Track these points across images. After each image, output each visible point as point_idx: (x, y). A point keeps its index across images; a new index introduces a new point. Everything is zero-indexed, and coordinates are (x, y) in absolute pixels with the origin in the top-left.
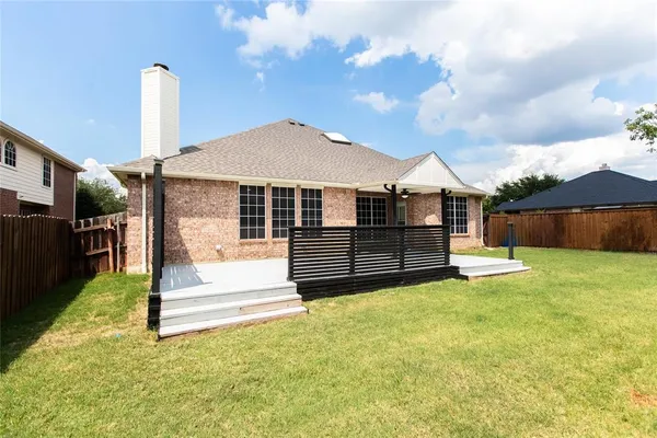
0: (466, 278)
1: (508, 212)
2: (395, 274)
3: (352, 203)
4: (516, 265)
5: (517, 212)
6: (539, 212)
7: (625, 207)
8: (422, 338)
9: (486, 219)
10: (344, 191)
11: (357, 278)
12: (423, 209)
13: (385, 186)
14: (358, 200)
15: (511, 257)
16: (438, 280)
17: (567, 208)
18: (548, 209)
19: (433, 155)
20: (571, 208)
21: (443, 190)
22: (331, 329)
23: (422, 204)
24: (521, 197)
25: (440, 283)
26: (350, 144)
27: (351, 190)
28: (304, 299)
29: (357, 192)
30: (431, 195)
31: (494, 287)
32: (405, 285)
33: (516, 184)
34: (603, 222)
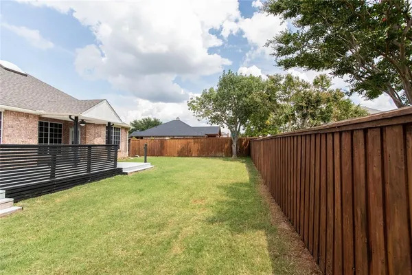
0: (127, 174)
1: (137, 137)
2: (85, 175)
3: (34, 126)
4: (148, 165)
5: (142, 138)
6: (152, 138)
7: (185, 138)
8: (115, 204)
9: (129, 141)
10: (27, 115)
11: (57, 181)
12: (93, 134)
13: (70, 116)
14: (41, 124)
15: (146, 162)
16: (111, 176)
17: (164, 137)
18: (156, 137)
19: (105, 101)
20: (165, 137)
21: (109, 123)
22: (52, 214)
23: (92, 131)
24: (143, 130)
25: (113, 178)
26: (26, 75)
27: (35, 116)
28: (15, 202)
29: (40, 117)
30: (99, 125)
31: (140, 177)
32: (91, 181)
33: (140, 122)
34: (179, 144)
